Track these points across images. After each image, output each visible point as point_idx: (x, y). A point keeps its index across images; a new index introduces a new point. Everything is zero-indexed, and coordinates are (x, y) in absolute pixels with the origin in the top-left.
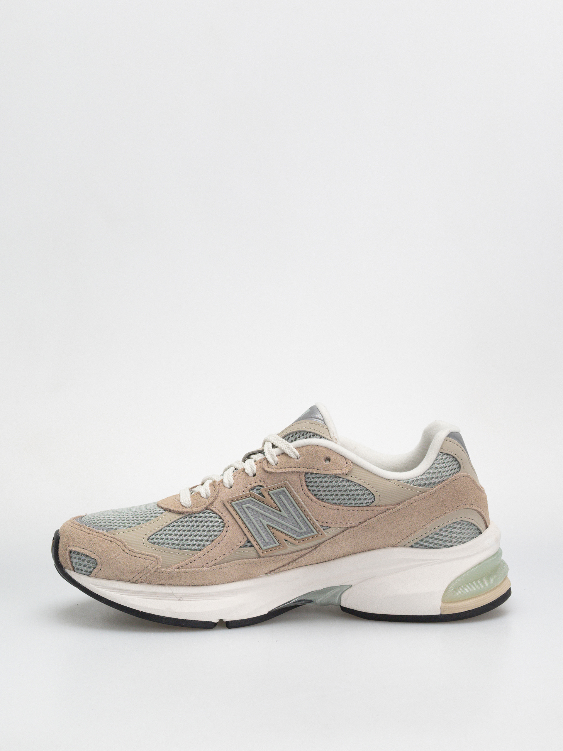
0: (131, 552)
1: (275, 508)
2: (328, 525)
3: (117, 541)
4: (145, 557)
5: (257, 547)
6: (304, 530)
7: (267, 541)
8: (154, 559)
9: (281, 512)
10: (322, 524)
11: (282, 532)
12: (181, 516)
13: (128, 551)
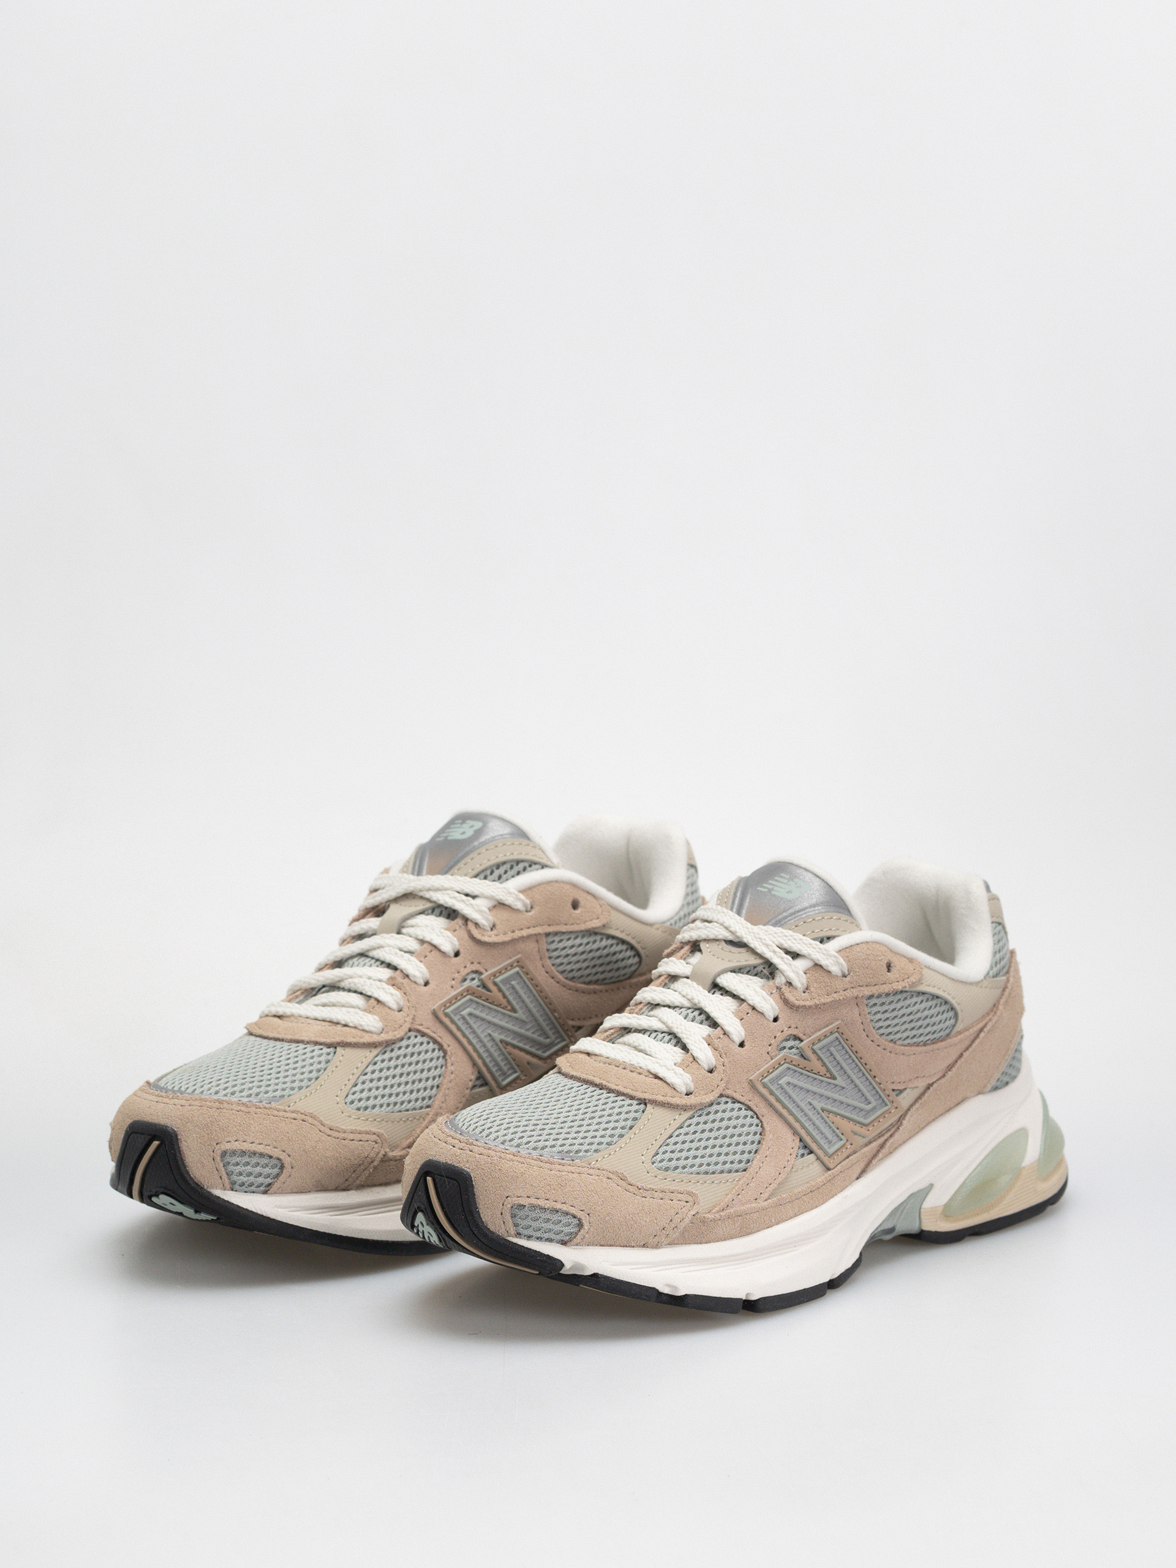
0: (336, 1133)
3: (306, 1118)
4: (359, 1136)
8: (374, 1137)
12: (375, 1052)
13: (330, 1132)
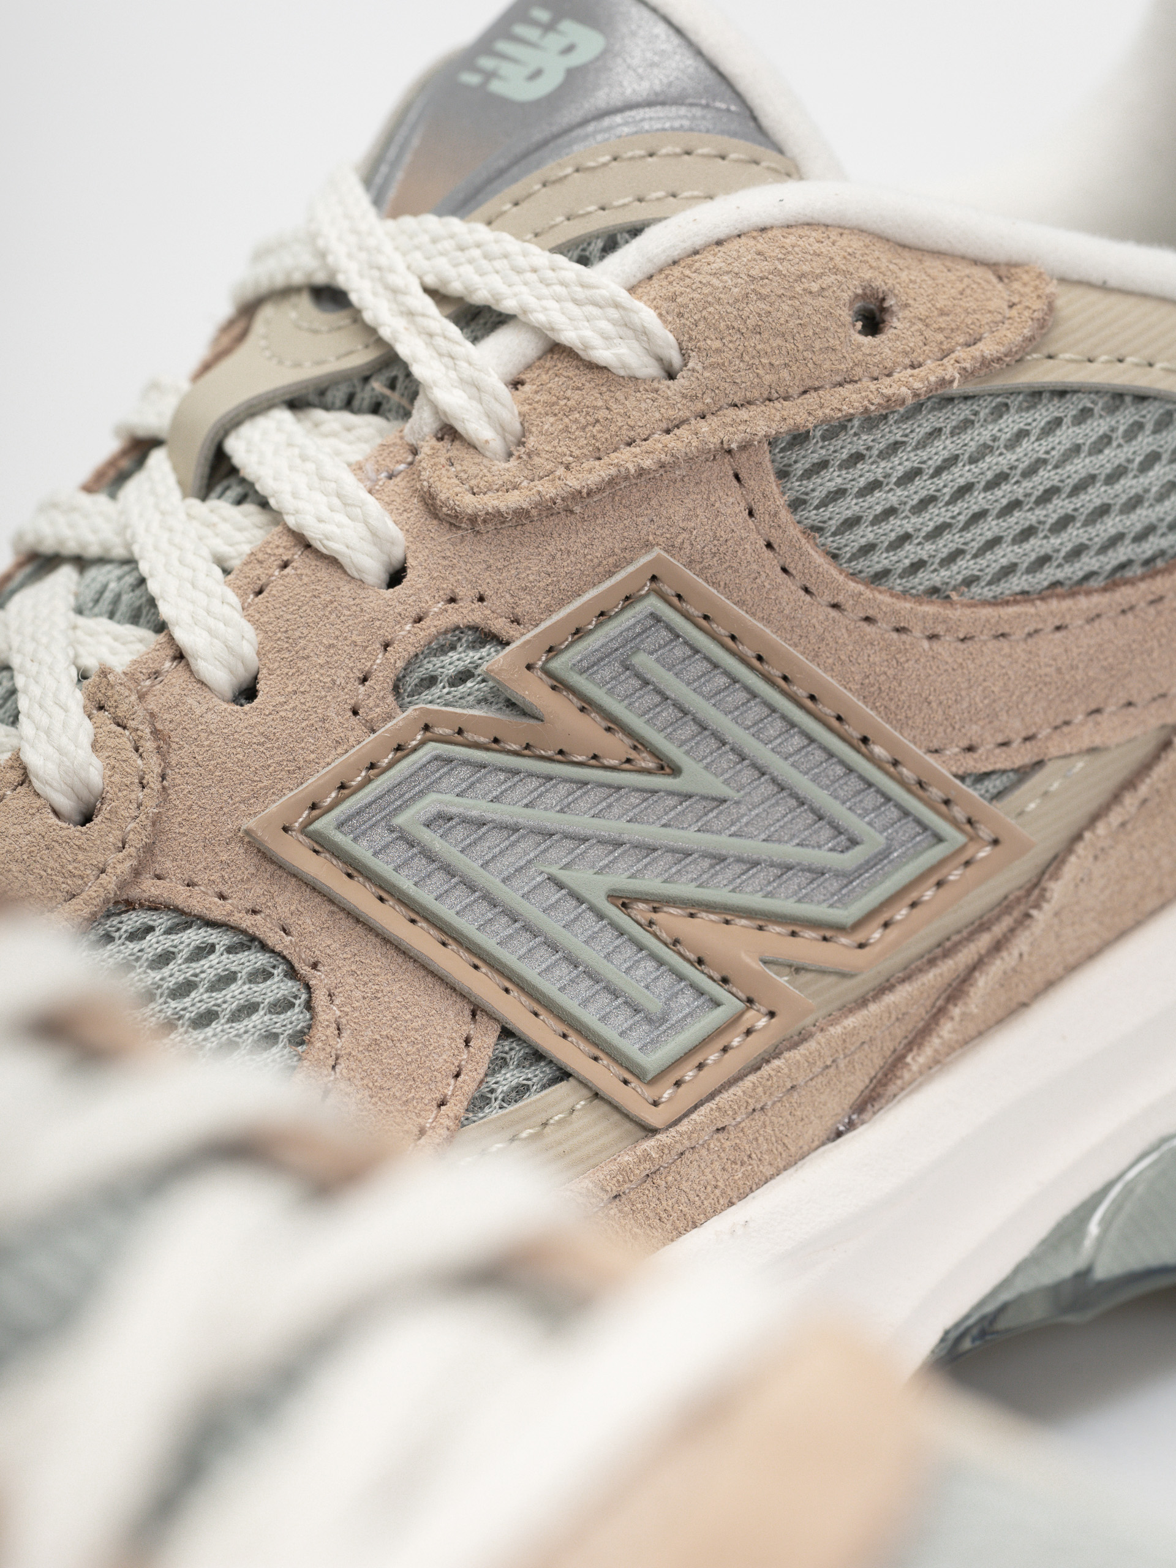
1: (628, 761)
2: (1021, 756)
5: (604, 1076)
6: (873, 840)
7: (653, 1003)
9: (675, 771)
10: (973, 764)
11: (728, 913)
